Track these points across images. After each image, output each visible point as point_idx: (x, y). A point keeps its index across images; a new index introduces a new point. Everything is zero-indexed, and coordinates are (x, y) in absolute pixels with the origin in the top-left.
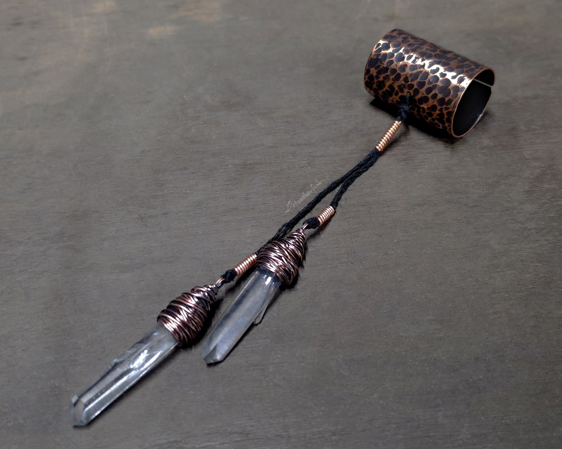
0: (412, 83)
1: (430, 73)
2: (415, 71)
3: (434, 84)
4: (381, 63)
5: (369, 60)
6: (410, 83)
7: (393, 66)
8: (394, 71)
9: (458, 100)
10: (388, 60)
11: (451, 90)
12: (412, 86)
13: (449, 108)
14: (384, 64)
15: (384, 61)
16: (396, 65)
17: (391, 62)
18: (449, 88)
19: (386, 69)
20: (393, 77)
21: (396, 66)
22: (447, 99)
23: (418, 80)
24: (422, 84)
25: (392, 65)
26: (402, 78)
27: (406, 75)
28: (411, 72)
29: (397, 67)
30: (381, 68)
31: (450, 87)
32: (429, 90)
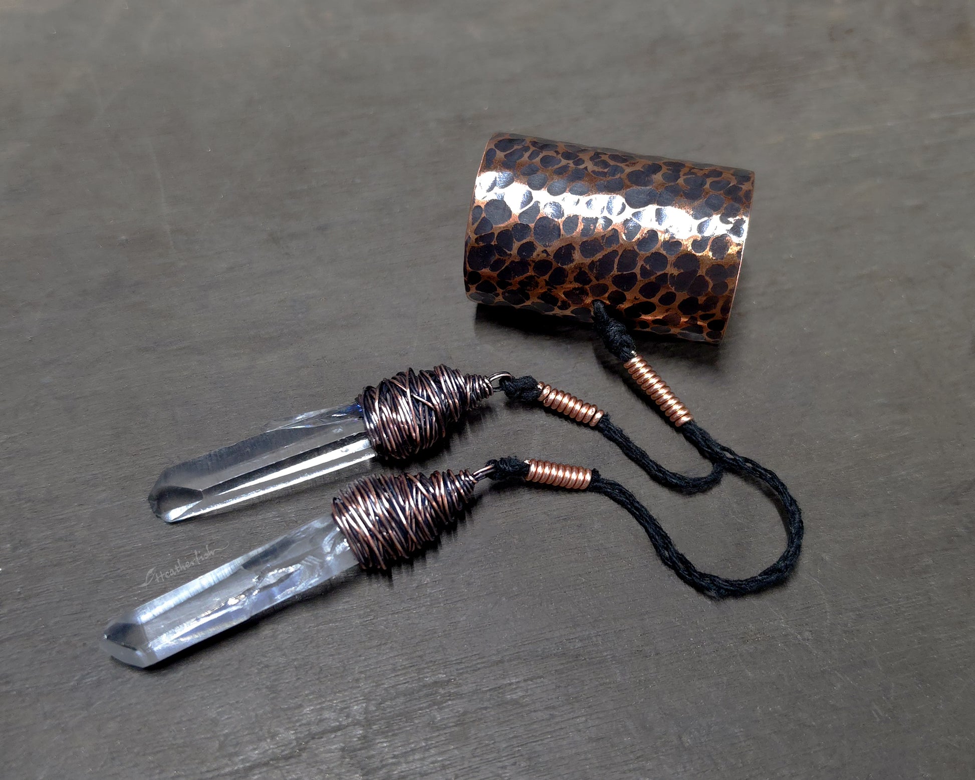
0: (601, 282)
1: (638, 251)
2: (599, 256)
3: (659, 273)
4: (502, 253)
5: (466, 251)
6: (594, 282)
7: (538, 254)
8: (543, 266)
9: (731, 296)
10: (516, 245)
11: (707, 278)
12: (604, 288)
13: (713, 315)
14: (511, 254)
15: (510, 249)
16: (545, 251)
17: (529, 247)
18: (700, 273)
19: (523, 265)
20: (547, 277)
21: (545, 255)
22: (701, 299)
23: (615, 272)
24: (625, 281)
25: (535, 254)
26: (571, 277)
27: (580, 268)
28: (588, 261)
29: (548, 254)
30: (506, 265)
31: (702, 272)
32: (649, 289)
